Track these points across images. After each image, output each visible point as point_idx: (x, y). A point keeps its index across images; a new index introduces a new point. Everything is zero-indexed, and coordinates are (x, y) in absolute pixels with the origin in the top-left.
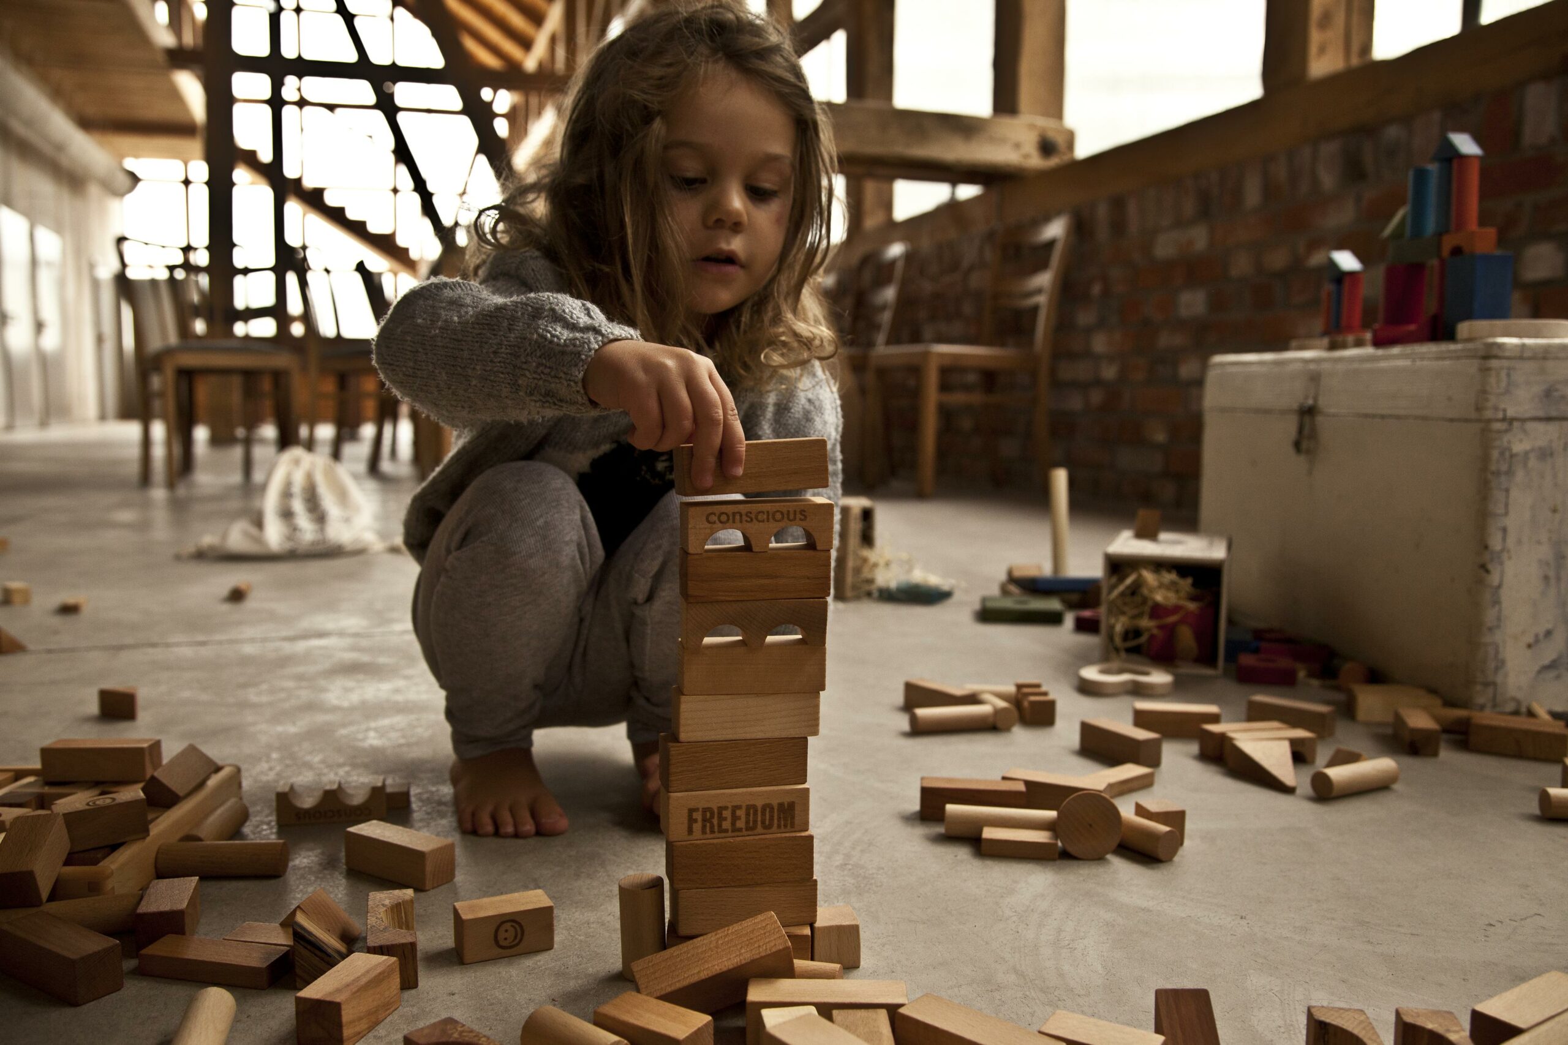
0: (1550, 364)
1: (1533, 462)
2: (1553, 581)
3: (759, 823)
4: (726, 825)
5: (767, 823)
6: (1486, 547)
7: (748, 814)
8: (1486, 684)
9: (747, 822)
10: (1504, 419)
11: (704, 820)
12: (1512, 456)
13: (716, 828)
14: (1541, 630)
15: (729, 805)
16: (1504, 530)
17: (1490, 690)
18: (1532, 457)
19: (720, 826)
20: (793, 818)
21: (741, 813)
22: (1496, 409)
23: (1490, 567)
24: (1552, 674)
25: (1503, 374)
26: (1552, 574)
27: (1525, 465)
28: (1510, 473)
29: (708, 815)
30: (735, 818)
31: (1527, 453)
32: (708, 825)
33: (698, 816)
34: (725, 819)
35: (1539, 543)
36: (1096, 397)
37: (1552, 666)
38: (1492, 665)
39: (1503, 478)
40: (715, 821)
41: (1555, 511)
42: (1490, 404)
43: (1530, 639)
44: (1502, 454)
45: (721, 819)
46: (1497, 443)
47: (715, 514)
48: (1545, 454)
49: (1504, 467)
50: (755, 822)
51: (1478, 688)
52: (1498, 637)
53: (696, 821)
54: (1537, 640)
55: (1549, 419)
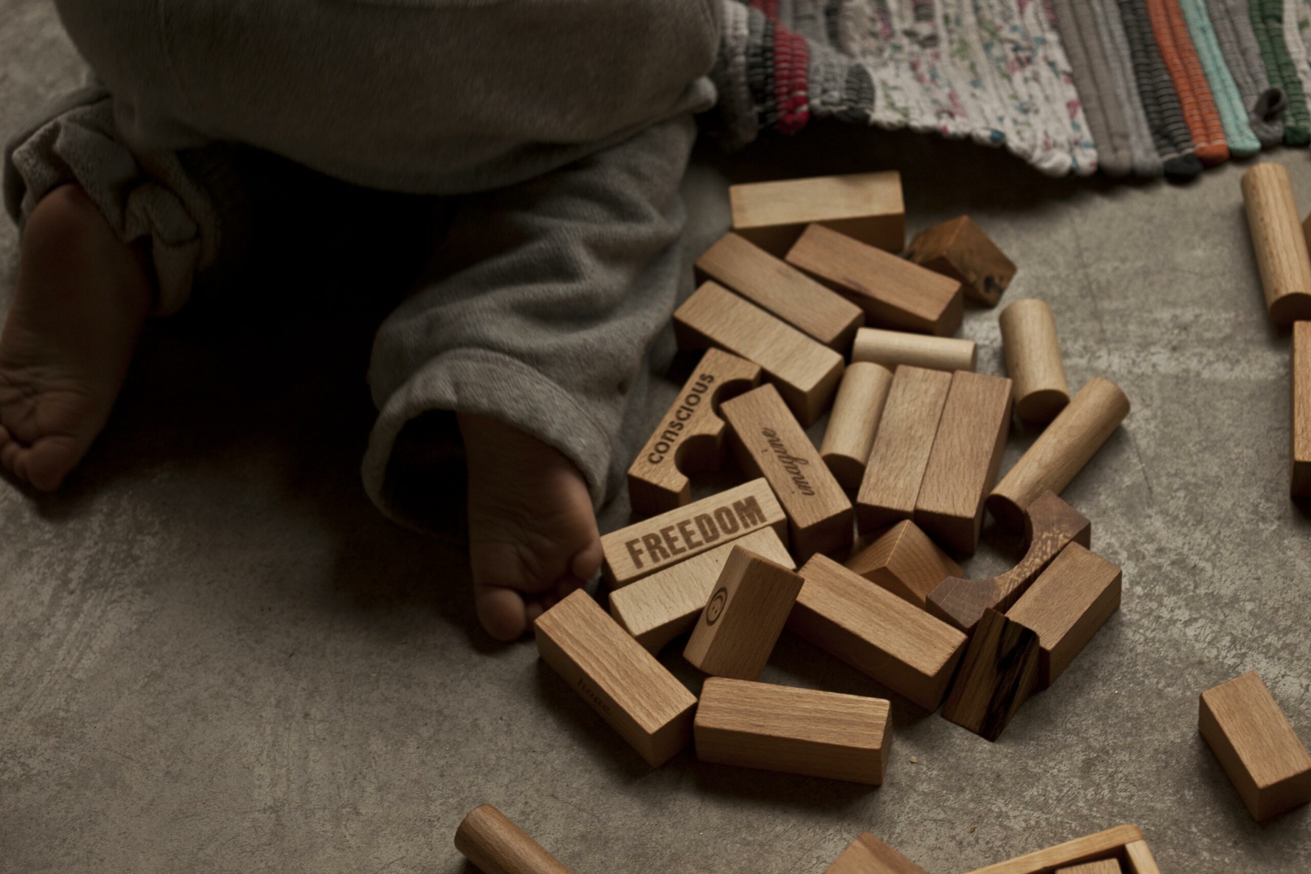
3: (719, 530)
4: (680, 543)
5: (729, 526)
7: (701, 526)
9: (704, 533)
11: (650, 548)
13: (668, 551)
15: (674, 524)
19: (672, 547)
20: (759, 512)
21: (692, 527)
29: (652, 541)
30: (687, 536)
32: (657, 551)
33: (640, 545)
34: (676, 539)
40: (664, 544)
45: (671, 541)
47: (652, 454)
50: (714, 530)
53: (640, 552)
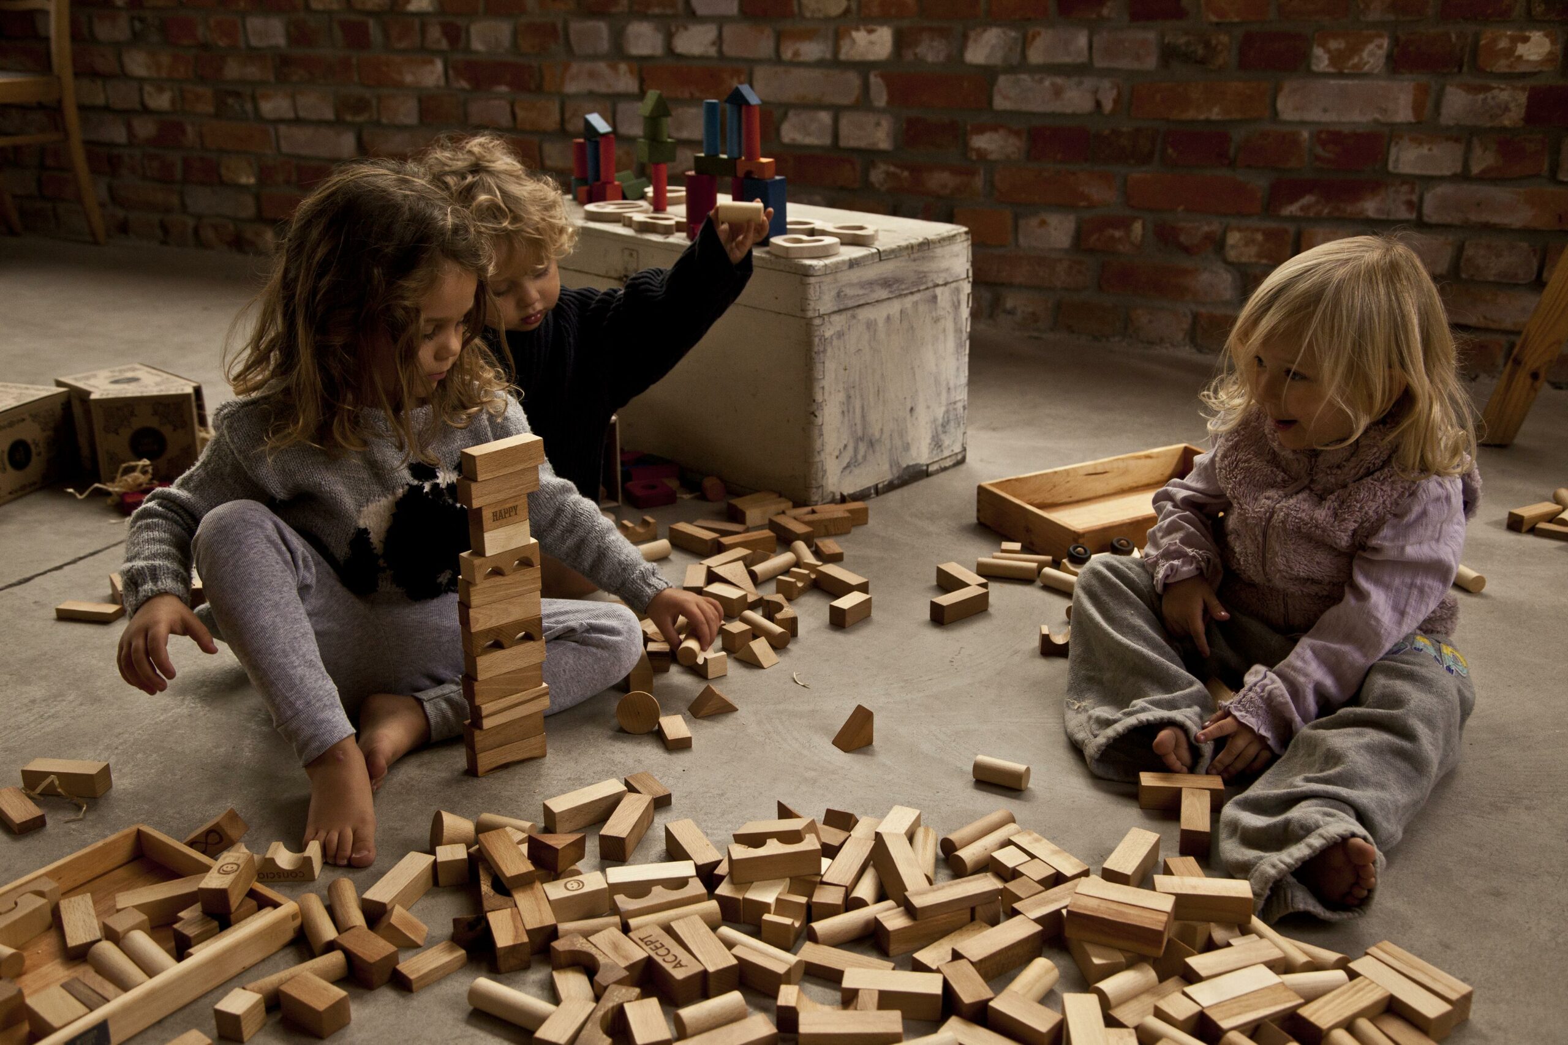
0: (839, 275)
1: (835, 342)
2: (846, 413)
6: (814, 401)
8: (818, 488)
10: (819, 316)
12: (825, 340)
14: (841, 446)
16: (823, 388)
17: (820, 490)
18: (834, 337)
22: (815, 310)
23: (817, 414)
24: (848, 471)
25: (817, 287)
26: (845, 409)
27: (831, 343)
28: (825, 351)
31: (832, 336)
35: (839, 391)
36: (145, 129)
37: (848, 466)
38: (820, 475)
39: (822, 355)
41: (846, 369)
42: (811, 307)
43: (837, 453)
44: (820, 340)
46: (818, 333)
48: (840, 335)
49: (821, 349)
51: (814, 490)
52: (823, 455)
54: (840, 453)
55: (839, 311)
